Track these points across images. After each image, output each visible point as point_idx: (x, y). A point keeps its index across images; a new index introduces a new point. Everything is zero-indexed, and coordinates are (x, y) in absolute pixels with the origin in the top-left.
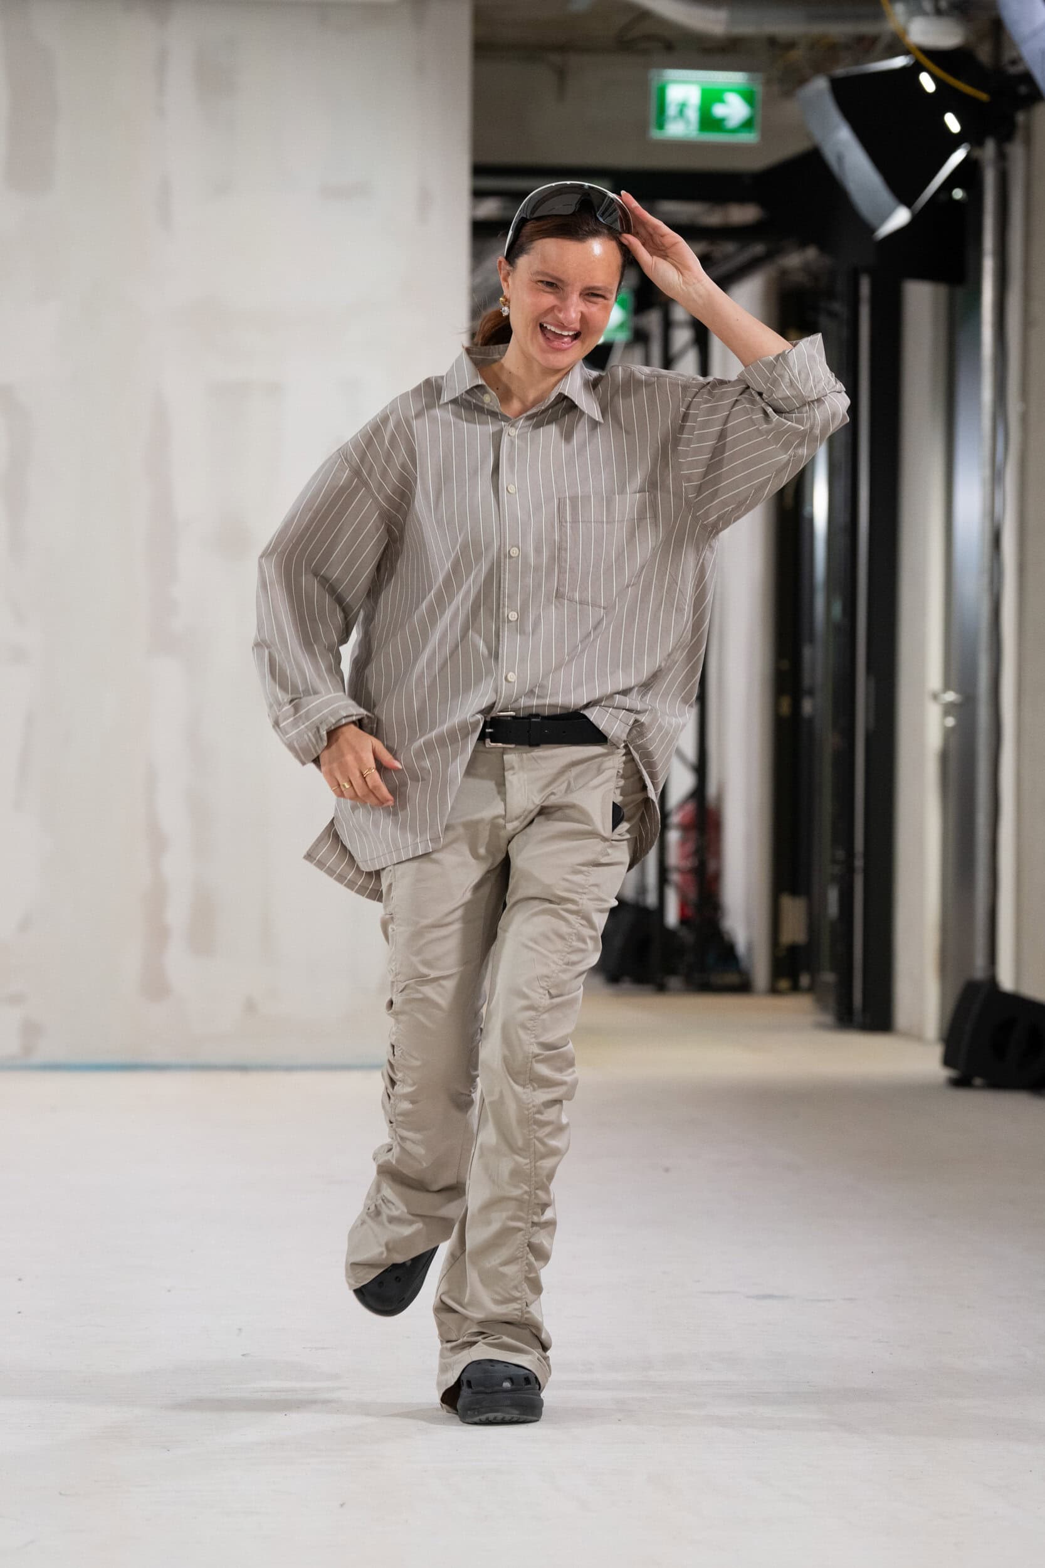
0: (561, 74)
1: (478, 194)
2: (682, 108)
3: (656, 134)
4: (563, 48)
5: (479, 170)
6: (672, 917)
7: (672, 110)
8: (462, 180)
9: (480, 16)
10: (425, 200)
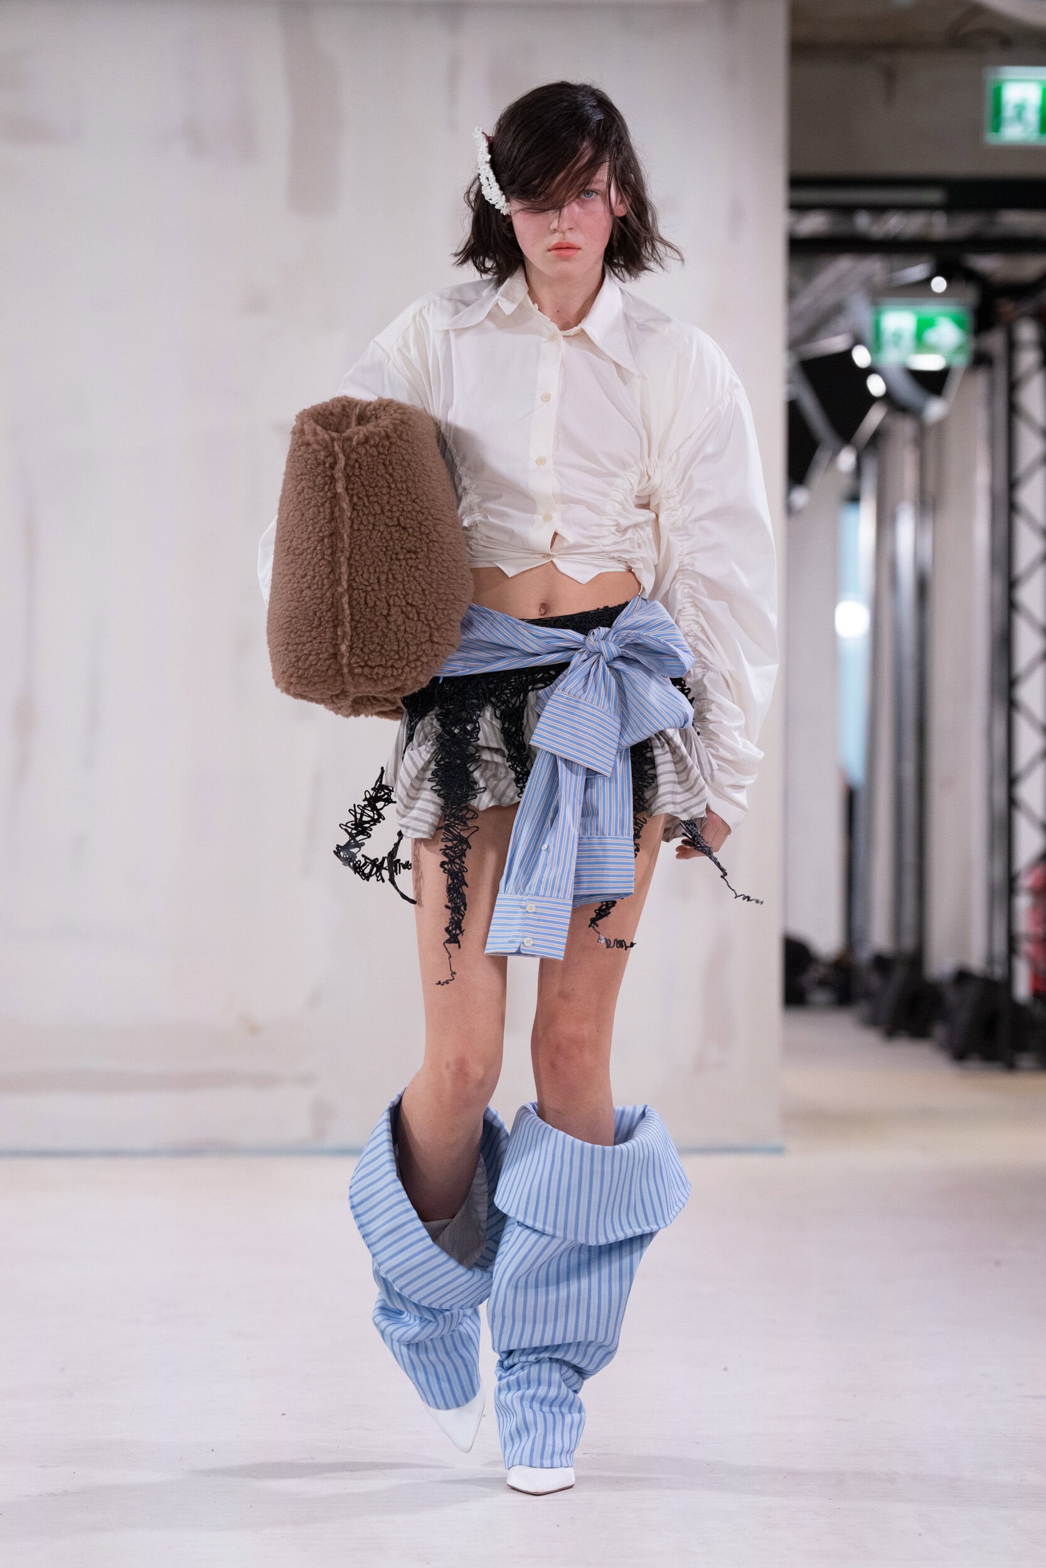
0: (890, 75)
1: (797, 208)
2: (1020, 109)
3: (991, 139)
4: (892, 46)
5: (796, 182)
6: (1023, 988)
7: (1008, 111)
8: (778, 192)
9: (796, 15)
10: (736, 214)
